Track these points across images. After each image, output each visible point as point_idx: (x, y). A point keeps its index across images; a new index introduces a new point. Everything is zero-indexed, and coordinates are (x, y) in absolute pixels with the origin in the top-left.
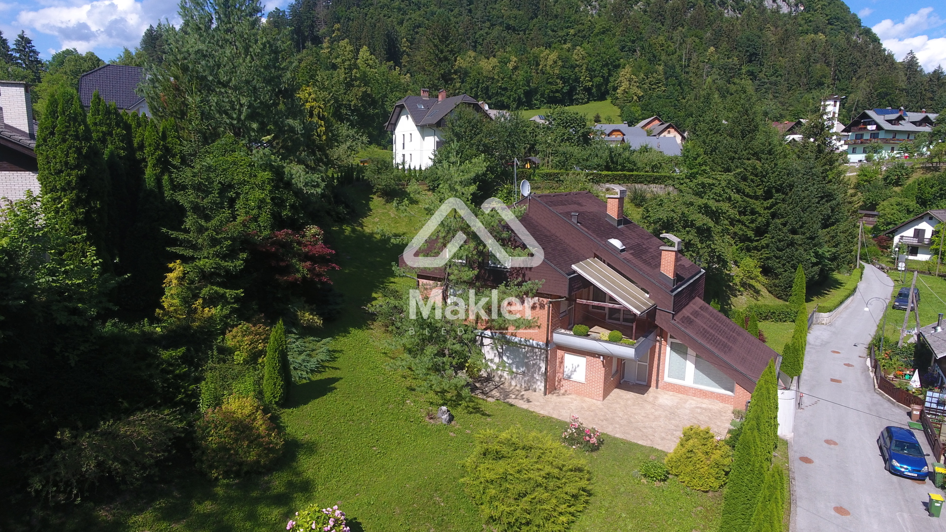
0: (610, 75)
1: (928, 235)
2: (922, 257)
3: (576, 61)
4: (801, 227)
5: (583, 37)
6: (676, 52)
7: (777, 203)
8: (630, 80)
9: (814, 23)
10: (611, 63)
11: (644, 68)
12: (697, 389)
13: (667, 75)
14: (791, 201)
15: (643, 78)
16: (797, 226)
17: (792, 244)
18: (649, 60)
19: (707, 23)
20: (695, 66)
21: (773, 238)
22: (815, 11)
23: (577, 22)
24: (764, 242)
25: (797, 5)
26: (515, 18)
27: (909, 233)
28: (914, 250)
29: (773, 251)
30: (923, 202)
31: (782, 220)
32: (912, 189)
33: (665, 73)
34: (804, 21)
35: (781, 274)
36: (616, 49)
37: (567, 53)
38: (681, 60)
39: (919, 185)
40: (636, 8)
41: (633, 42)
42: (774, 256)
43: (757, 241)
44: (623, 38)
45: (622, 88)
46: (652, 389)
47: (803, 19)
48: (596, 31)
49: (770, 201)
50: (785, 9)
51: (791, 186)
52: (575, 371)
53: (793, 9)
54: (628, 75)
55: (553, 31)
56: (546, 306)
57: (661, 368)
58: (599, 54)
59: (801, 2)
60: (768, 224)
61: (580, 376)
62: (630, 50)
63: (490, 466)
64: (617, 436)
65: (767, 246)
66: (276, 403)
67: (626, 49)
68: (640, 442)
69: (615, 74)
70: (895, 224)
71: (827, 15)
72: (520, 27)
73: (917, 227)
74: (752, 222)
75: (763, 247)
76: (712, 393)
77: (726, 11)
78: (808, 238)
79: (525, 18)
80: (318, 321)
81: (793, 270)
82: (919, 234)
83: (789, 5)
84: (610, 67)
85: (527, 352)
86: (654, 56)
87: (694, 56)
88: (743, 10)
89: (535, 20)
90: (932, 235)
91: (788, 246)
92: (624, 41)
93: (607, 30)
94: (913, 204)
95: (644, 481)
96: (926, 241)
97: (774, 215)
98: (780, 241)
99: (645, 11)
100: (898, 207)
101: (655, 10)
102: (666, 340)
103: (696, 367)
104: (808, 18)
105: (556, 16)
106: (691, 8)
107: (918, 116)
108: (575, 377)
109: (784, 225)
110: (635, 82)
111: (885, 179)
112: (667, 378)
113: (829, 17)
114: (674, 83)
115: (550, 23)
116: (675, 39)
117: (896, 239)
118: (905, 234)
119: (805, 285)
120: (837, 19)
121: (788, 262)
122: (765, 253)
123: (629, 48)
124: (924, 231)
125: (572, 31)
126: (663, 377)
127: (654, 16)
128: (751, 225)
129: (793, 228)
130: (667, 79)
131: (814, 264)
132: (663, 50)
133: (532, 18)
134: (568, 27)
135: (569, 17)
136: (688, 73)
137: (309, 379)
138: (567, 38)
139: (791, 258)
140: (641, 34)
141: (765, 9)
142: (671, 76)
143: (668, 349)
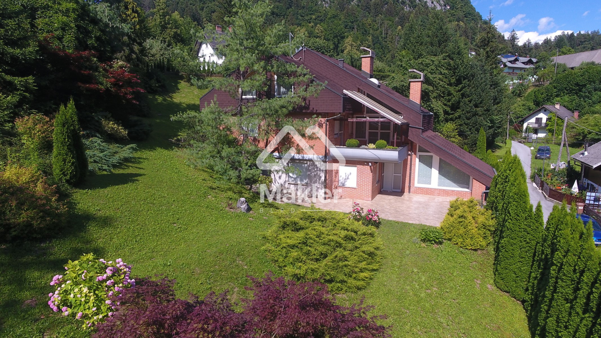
0: (339, 43)
1: (544, 121)
2: (541, 135)
3: (317, 33)
4: (481, 103)
5: (321, 20)
6: (378, 29)
7: (465, 87)
8: (352, 45)
9: (457, 16)
10: (339, 35)
11: (359, 38)
12: (441, 190)
13: (374, 42)
14: (473, 86)
15: (360, 44)
16: (479, 102)
17: (475, 114)
18: (363, 33)
19: (395, 14)
20: (391, 37)
21: (463, 110)
22: (457, 9)
23: (316, 11)
24: (457, 115)
25: (445, 6)
26: (277, 7)
27: (533, 120)
28: (536, 131)
29: (464, 120)
30: (537, 104)
31: (469, 98)
32: (531, 96)
33: (373, 41)
34: (450, 15)
35: (469, 136)
36: (342, 27)
37: (312, 29)
38: (382, 34)
39: (534, 93)
40: (352, 3)
41: (352, 23)
42: (464, 123)
43: (453, 114)
44: (346, 20)
45: (347, 50)
46: (406, 193)
47: (449, 14)
48: (329, 16)
49: (460, 86)
50: (439, 8)
51: (473, 76)
52: (348, 178)
53: (443, 8)
54: (350, 42)
55: (302, 16)
56: (324, 125)
57: (412, 177)
58: (332, 29)
59: (448, 4)
60: (459, 102)
61: (352, 183)
62: (350, 28)
63: (289, 235)
64: (390, 219)
65: (460, 117)
66: (67, 181)
67: (348, 27)
68: (409, 222)
69: (342, 42)
70: (522, 118)
71: (464, 12)
72: (281, 13)
73: (537, 117)
74: (449, 101)
75: (456, 118)
76: (453, 191)
77: (405, 8)
78: (485, 111)
79: (284, 8)
80: (124, 132)
81: (477, 133)
82: (539, 120)
83: (440, 5)
84: (339, 38)
85: (309, 166)
86: (366, 31)
87: (390, 32)
88: (415, 7)
89: (290, 9)
90: (547, 121)
91: (473, 116)
92: (347, 22)
93: (336, 16)
94: (532, 105)
95: (423, 245)
96: (543, 125)
97: (463, 95)
98: (468, 112)
99: (358, 6)
100: (523, 107)
101: (364, 5)
102: (415, 154)
103: (439, 173)
104: (453, 13)
105: (303, 7)
106: (385, 4)
107: (526, 60)
108: (349, 184)
109: (470, 101)
110: (355, 46)
111: (513, 93)
112: (416, 184)
113: (465, 13)
114: (378, 47)
115: (300, 11)
116: (377, 21)
117: (525, 125)
118: (530, 121)
119: (485, 141)
120: (470, 14)
121: (474, 127)
122: (459, 122)
123: (350, 27)
124: (541, 119)
125: (314, 17)
126: (414, 184)
127: (364, 8)
128: (448, 103)
129: (476, 103)
130: (374, 44)
131: (490, 128)
132: (371, 27)
133: (288, 8)
134: (311, 14)
135: (312, 8)
136: (386, 42)
137: (110, 171)
138: (311, 21)
139: (475, 123)
140: (357, 18)
141: (428, 7)
142: (377, 43)
143: (417, 160)
